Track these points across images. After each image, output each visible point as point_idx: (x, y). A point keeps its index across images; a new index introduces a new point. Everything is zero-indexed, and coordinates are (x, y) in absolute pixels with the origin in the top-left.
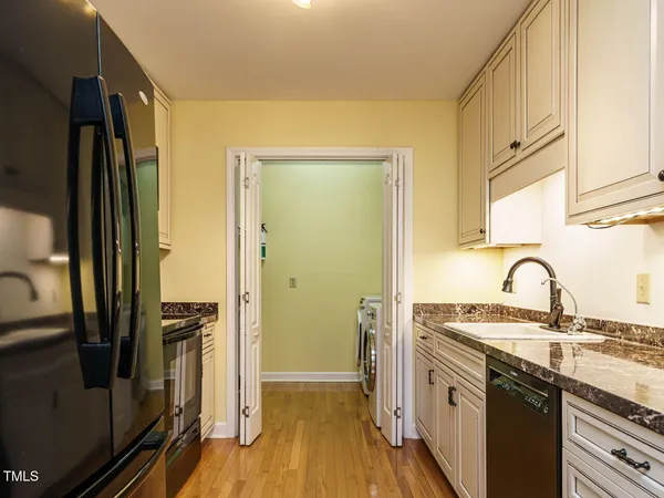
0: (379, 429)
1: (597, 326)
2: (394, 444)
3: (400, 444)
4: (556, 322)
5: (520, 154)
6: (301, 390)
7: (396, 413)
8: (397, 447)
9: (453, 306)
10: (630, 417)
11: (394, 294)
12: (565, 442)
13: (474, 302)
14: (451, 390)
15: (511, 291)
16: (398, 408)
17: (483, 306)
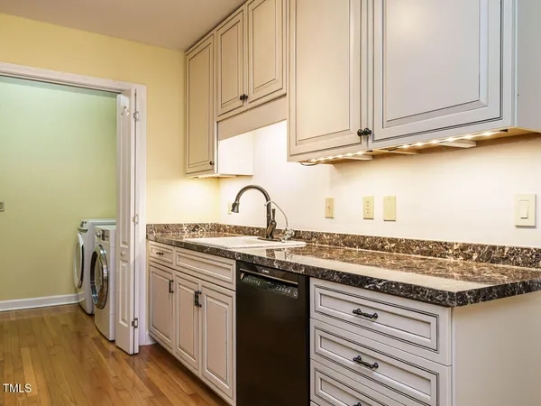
0: (113, 342)
1: (297, 236)
2: (131, 352)
3: (137, 351)
4: (271, 234)
5: (247, 105)
6: (13, 319)
7: (133, 323)
8: (134, 354)
9: (180, 225)
10: (367, 287)
11: (132, 215)
12: (313, 314)
13: (197, 222)
14: (197, 294)
15: (238, 212)
16: (135, 319)
17: (204, 225)
